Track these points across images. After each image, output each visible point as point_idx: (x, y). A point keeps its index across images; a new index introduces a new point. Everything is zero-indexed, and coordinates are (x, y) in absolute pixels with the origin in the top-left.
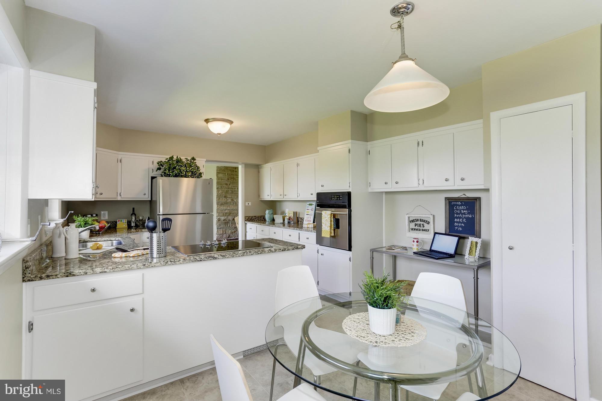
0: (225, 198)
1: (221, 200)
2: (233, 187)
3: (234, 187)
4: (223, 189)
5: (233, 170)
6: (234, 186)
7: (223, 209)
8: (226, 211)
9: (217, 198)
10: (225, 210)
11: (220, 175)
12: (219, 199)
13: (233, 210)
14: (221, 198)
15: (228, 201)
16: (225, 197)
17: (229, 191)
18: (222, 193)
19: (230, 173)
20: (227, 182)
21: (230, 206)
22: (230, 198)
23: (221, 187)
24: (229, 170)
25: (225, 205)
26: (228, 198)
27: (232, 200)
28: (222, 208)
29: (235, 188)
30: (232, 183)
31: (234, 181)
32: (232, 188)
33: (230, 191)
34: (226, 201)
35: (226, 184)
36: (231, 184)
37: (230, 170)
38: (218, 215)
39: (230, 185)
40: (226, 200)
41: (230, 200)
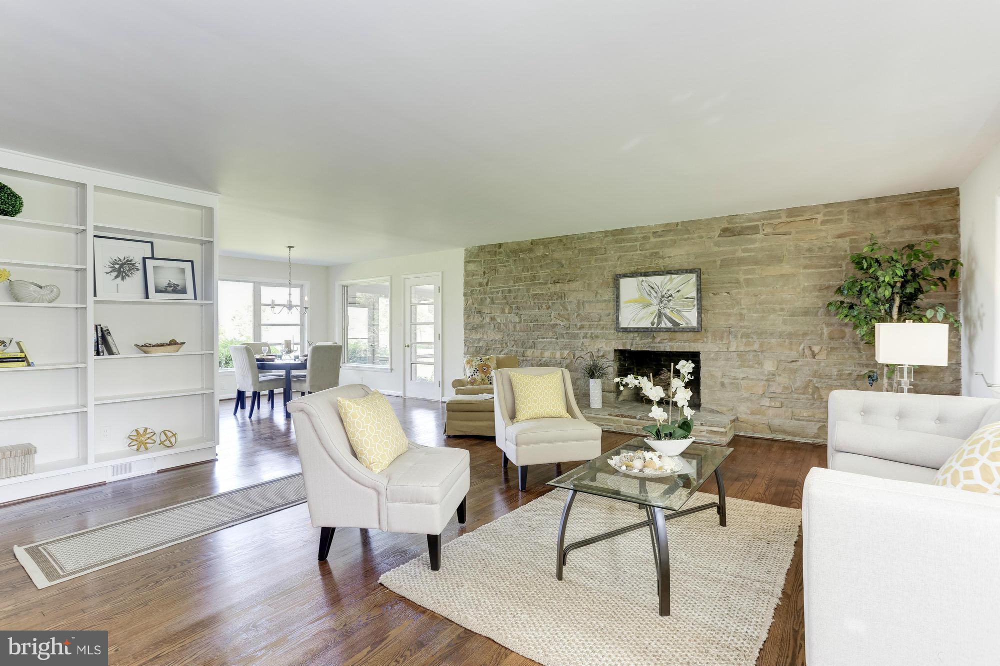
0: (479, 315)
1: (472, 319)
2: (493, 290)
3: (496, 290)
4: (475, 296)
5: (496, 252)
6: (496, 288)
7: (476, 339)
8: (481, 344)
9: (464, 315)
10: (479, 341)
11: (472, 267)
12: (469, 316)
13: (493, 342)
14: (472, 316)
15: (485, 321)
16: (480, 312)
17: (485, 298)
18: (473, 304)
19: (488, 258)
20: (481, 280)
21: (489, 331)
22: (489, 315)
23: (472, 291)
24: (486, 253)
25: (479, 330)
26: (484, 315)
27: (493, 319)
28: (473, 336)
29: (498, 293)
30: (491, 281)
31: (497, 276)
32: (492, 293)
33: (488, 300)
34: (482, 321)
35: (480, 285)
36: (490, 283)
37: (488, 252)
38: (466, 350)
39: (487, 284)
40: (480, 319)
41: (488, 320)
